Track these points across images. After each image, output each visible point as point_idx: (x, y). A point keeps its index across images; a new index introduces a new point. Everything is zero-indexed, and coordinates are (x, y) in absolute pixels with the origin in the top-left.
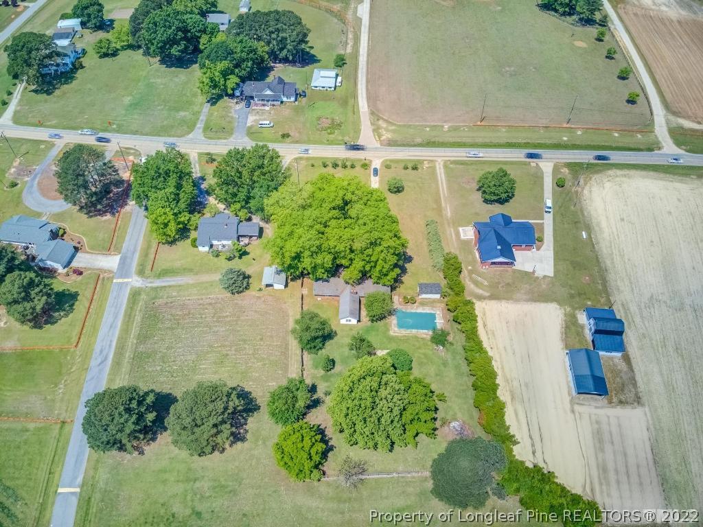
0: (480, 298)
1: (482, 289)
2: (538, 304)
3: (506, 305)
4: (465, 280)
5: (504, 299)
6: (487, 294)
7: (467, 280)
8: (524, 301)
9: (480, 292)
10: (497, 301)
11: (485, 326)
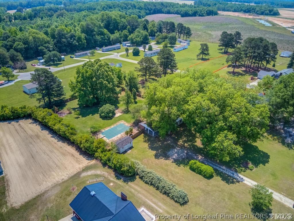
0: (87, 168)
1: (89, 176)
2: (34, 195)
3: (63, 177)
4: (108, 172)
5: (67, 180)
6: (84, 174)
7: (106, 174)
8: (48, 190)
9: (90, 173)
10: (72, 175)
11: (73, 155)
